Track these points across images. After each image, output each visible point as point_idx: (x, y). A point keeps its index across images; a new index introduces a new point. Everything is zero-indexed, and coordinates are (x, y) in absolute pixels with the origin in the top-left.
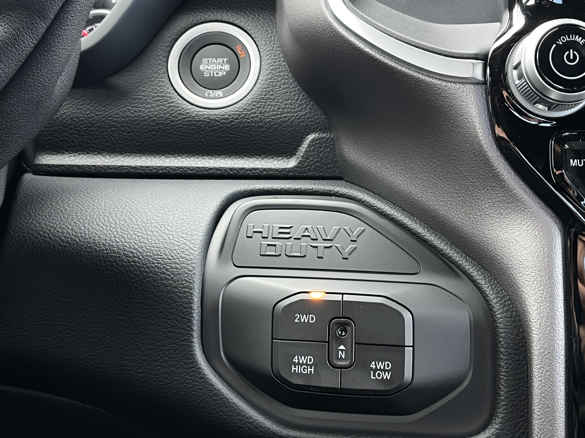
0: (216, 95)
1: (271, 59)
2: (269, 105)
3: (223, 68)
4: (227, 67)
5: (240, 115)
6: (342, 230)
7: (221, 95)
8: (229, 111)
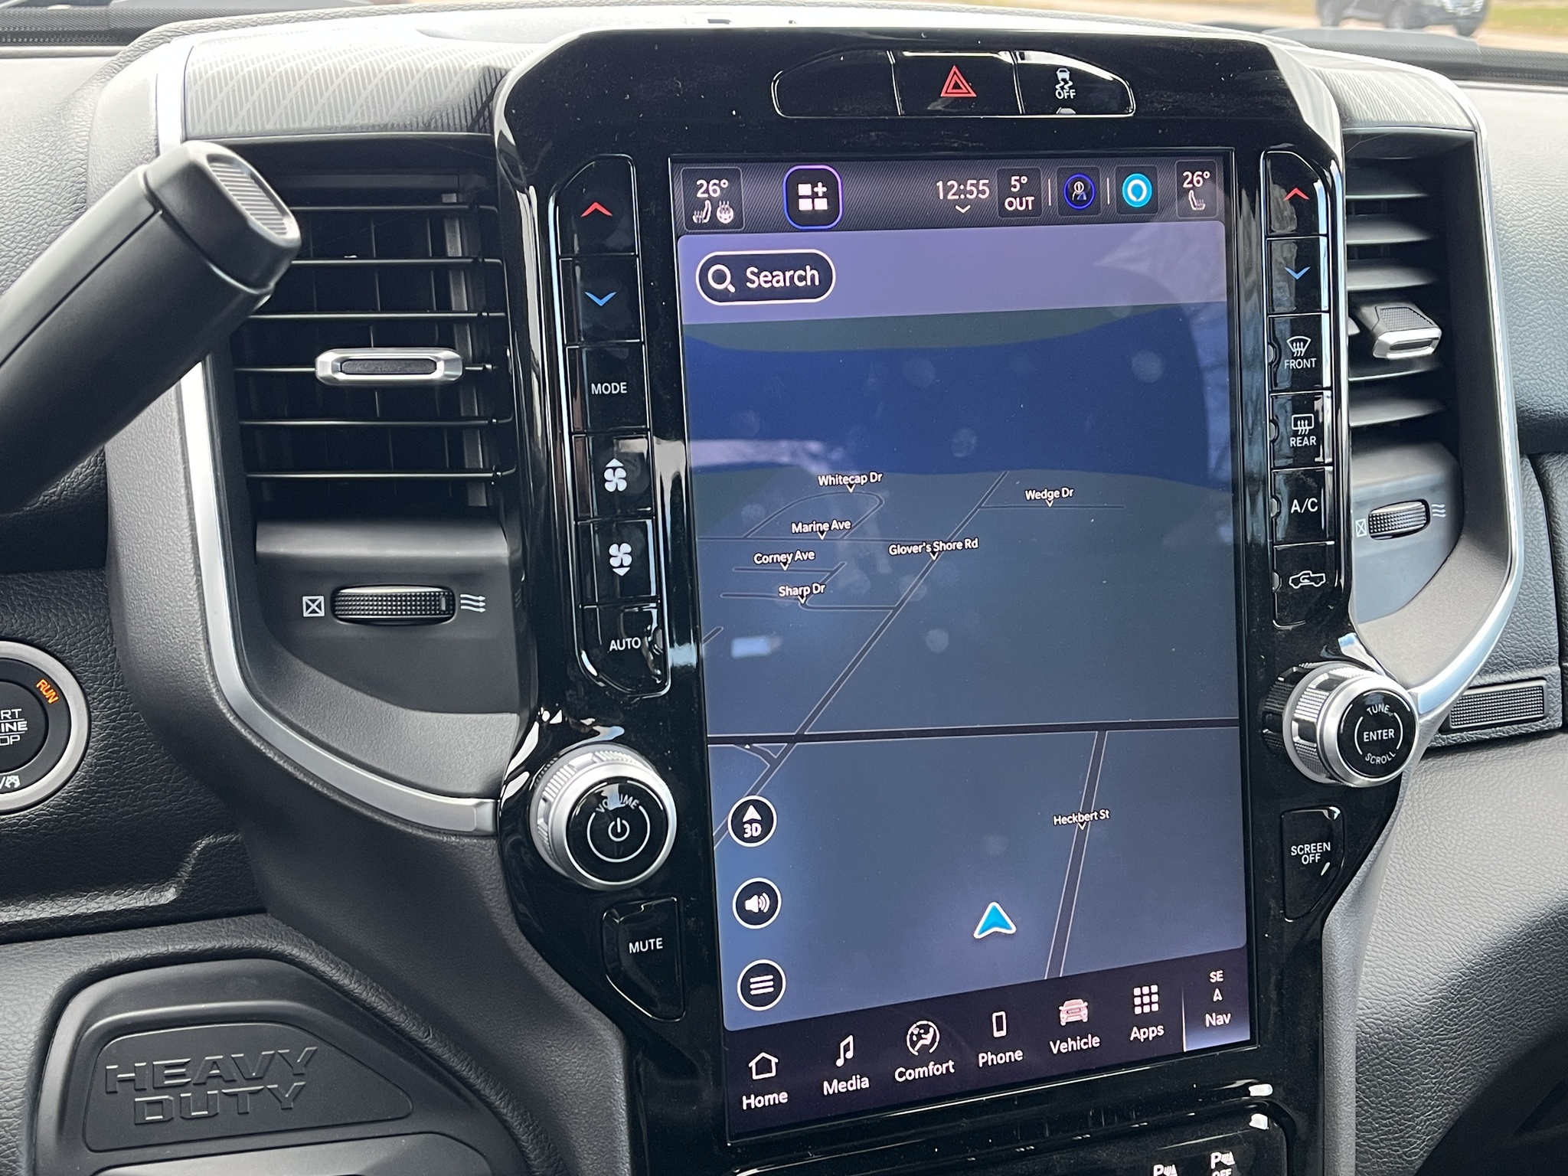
0: (8, 785)
1: (110, 709)
2: (114, 796)
3: (15, 729)
4: (22, 726)
5: (60, 822)
6: (277, 1056)
7: (17, 784)
8: (38, 816)
